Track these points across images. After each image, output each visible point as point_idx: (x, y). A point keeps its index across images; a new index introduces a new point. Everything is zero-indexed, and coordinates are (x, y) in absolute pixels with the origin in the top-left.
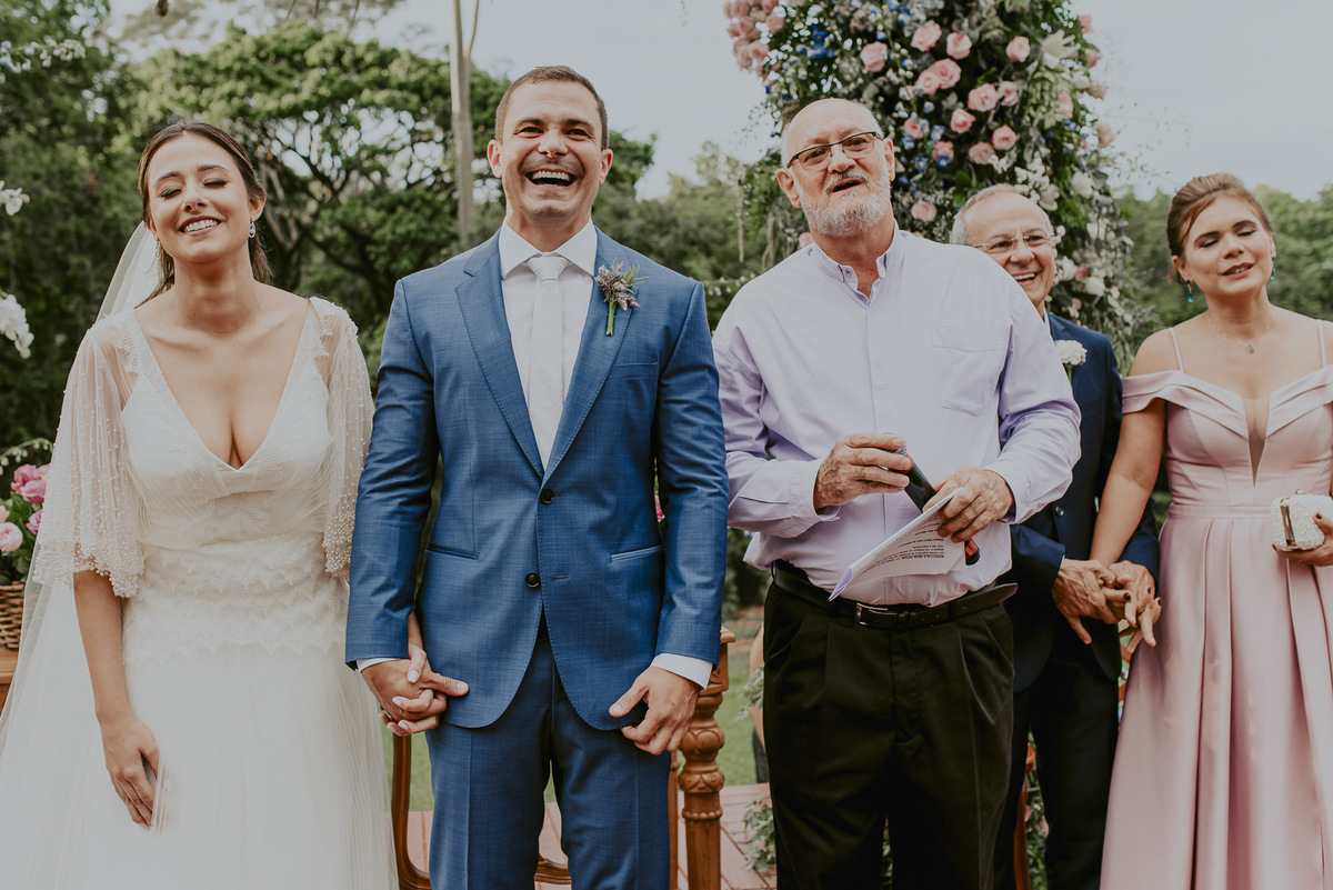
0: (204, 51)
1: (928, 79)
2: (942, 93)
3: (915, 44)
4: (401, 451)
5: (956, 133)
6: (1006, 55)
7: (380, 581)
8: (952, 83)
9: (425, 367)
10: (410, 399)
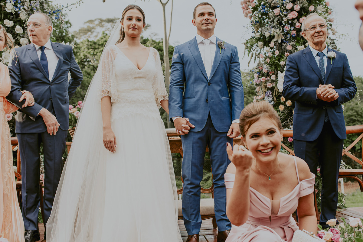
0: (95, 40)
1: (290, 16)
2: (293, 19)
3: (287, 8)
4: (179, 78)
5: (297, 28)
6: (309, 10)
7: (177, 102)
8: (296, 17)
9: (182, 62)
10: (180, 68)
